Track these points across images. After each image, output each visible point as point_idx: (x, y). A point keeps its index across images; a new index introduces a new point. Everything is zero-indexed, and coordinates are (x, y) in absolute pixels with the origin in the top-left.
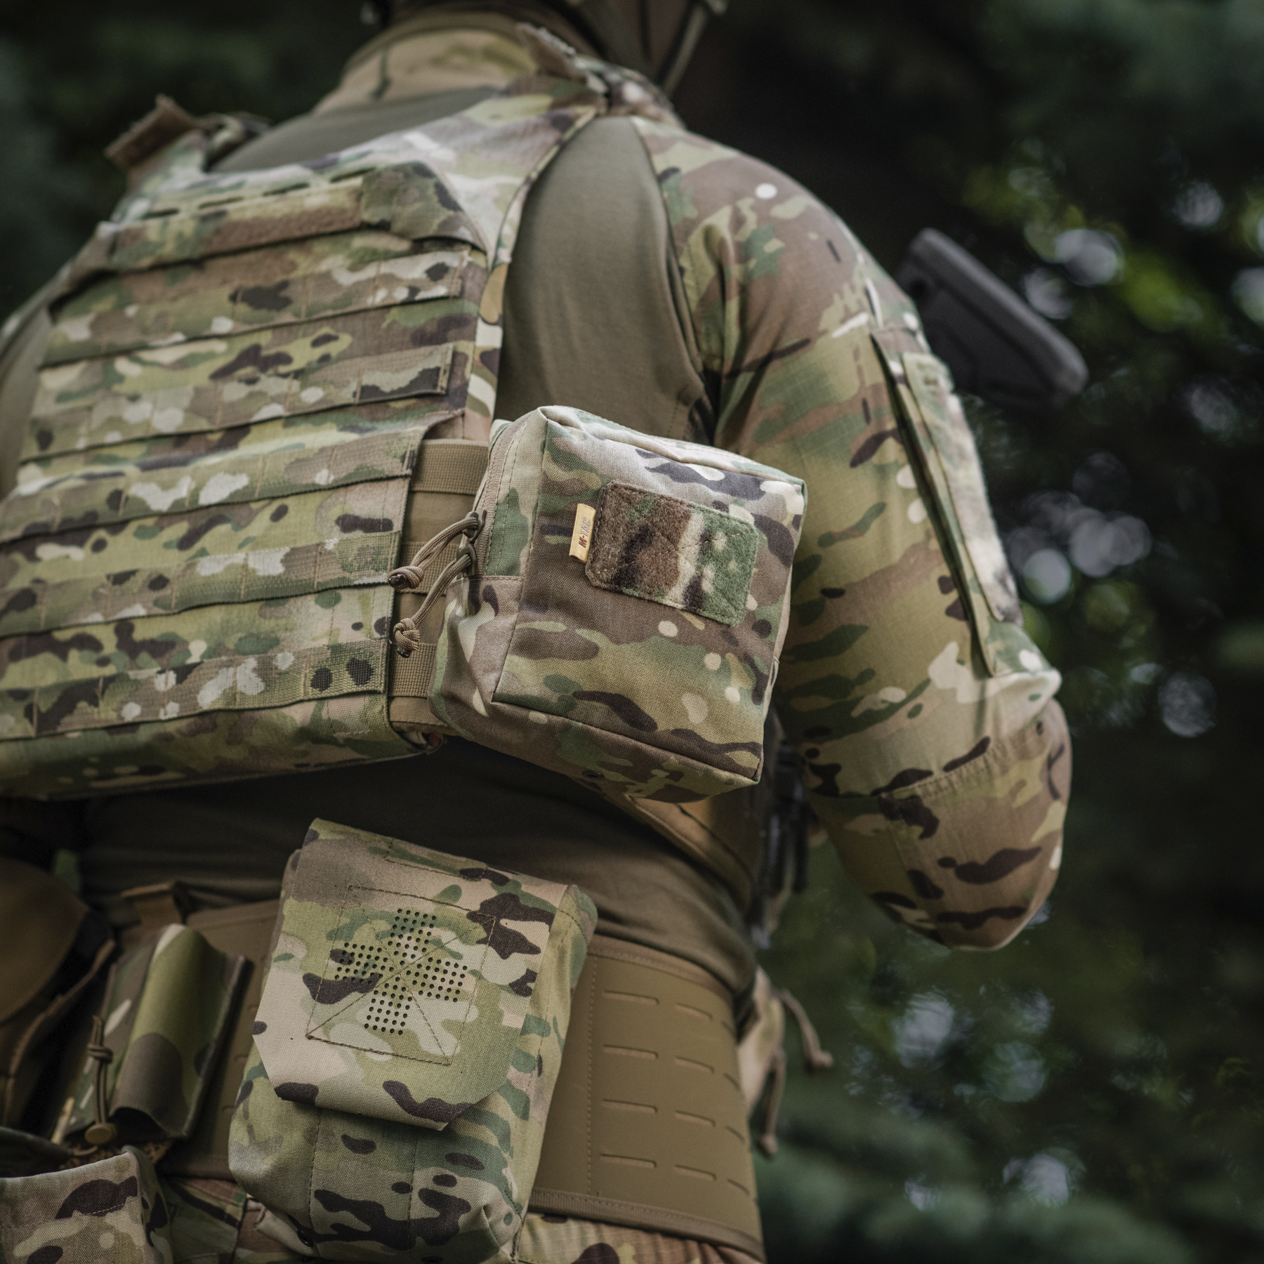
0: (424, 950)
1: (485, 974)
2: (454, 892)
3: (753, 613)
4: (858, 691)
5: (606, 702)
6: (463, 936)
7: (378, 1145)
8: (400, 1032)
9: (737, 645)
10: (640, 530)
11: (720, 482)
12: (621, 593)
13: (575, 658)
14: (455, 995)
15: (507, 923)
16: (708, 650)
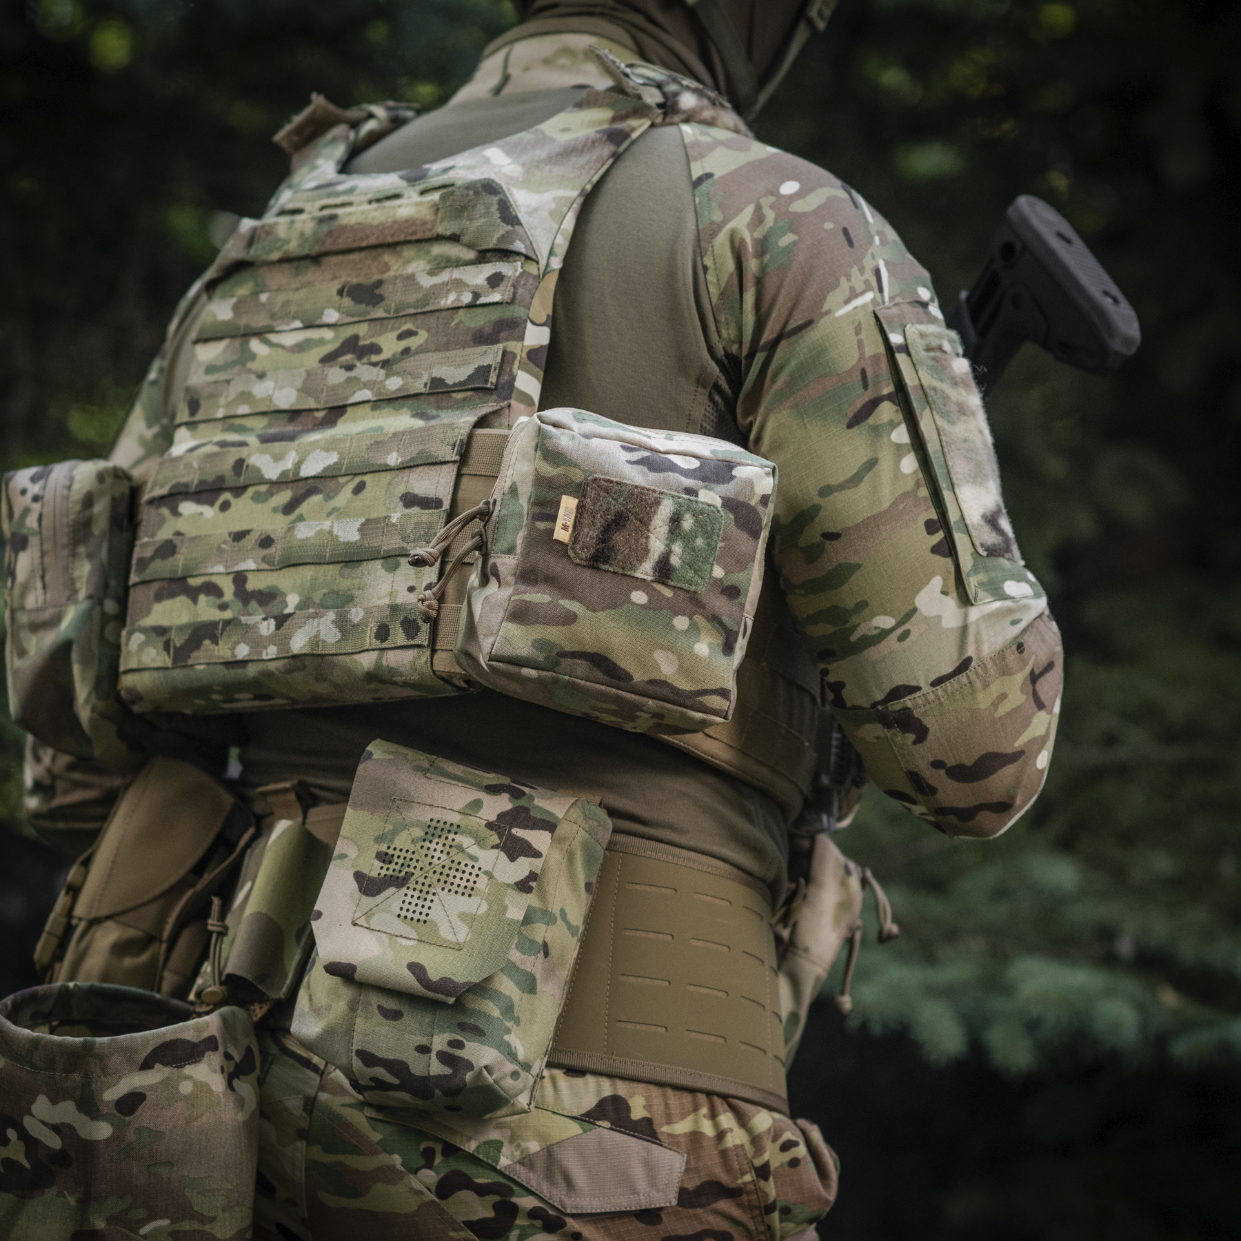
0: (448, 853)
1: (495, 875)
2: (477, 804)
3: (721, 580)
4: (854, 619)
5: (586, 660)
6: (480, 842)
7: (405, 1014)
8: (425, 922)
9: (704, 608)
10: (615, 516)
11: (695, 470)
12: (598, 569)
13: (557, 624)
14: (470, 892)
15: (518, 832)
16: (677, 614)
